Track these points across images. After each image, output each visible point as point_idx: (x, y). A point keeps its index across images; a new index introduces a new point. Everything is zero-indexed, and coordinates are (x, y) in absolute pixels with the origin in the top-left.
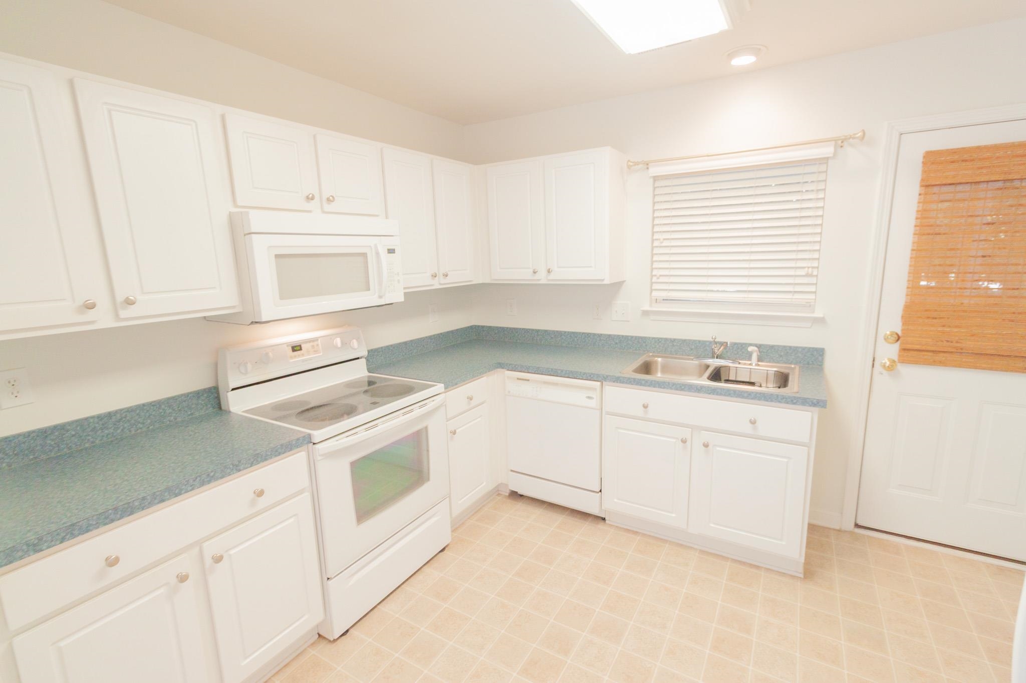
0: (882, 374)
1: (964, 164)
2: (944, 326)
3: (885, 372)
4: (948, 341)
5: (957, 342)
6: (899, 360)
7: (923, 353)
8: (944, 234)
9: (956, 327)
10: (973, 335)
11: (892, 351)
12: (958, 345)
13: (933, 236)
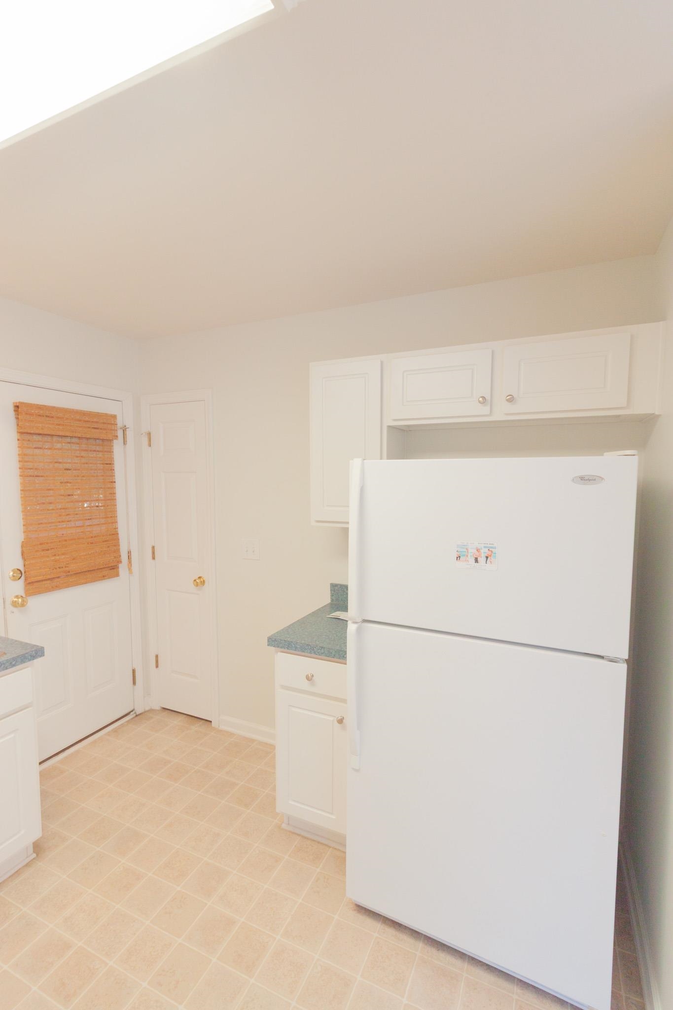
0: (13, 612)
1: (47, 419)
2: (55, 555)
3: (15, 610)
4: (59, 568)
5: (65, 567)
6: (26, 595)
7: (44, 582)
8: (42, 476)
9: (63, 554)
10: (74, 559)
11: (18, 587)
12: (67, 569)
13: (33, 478)
